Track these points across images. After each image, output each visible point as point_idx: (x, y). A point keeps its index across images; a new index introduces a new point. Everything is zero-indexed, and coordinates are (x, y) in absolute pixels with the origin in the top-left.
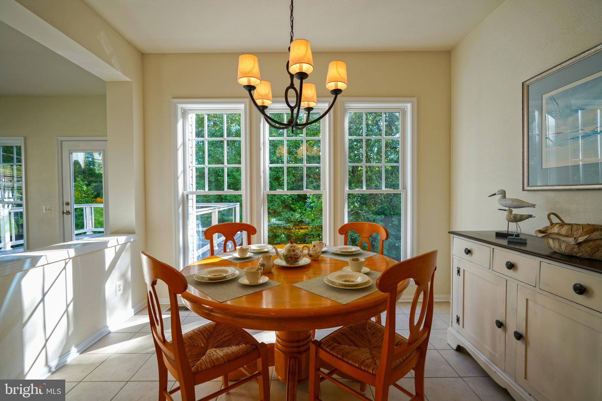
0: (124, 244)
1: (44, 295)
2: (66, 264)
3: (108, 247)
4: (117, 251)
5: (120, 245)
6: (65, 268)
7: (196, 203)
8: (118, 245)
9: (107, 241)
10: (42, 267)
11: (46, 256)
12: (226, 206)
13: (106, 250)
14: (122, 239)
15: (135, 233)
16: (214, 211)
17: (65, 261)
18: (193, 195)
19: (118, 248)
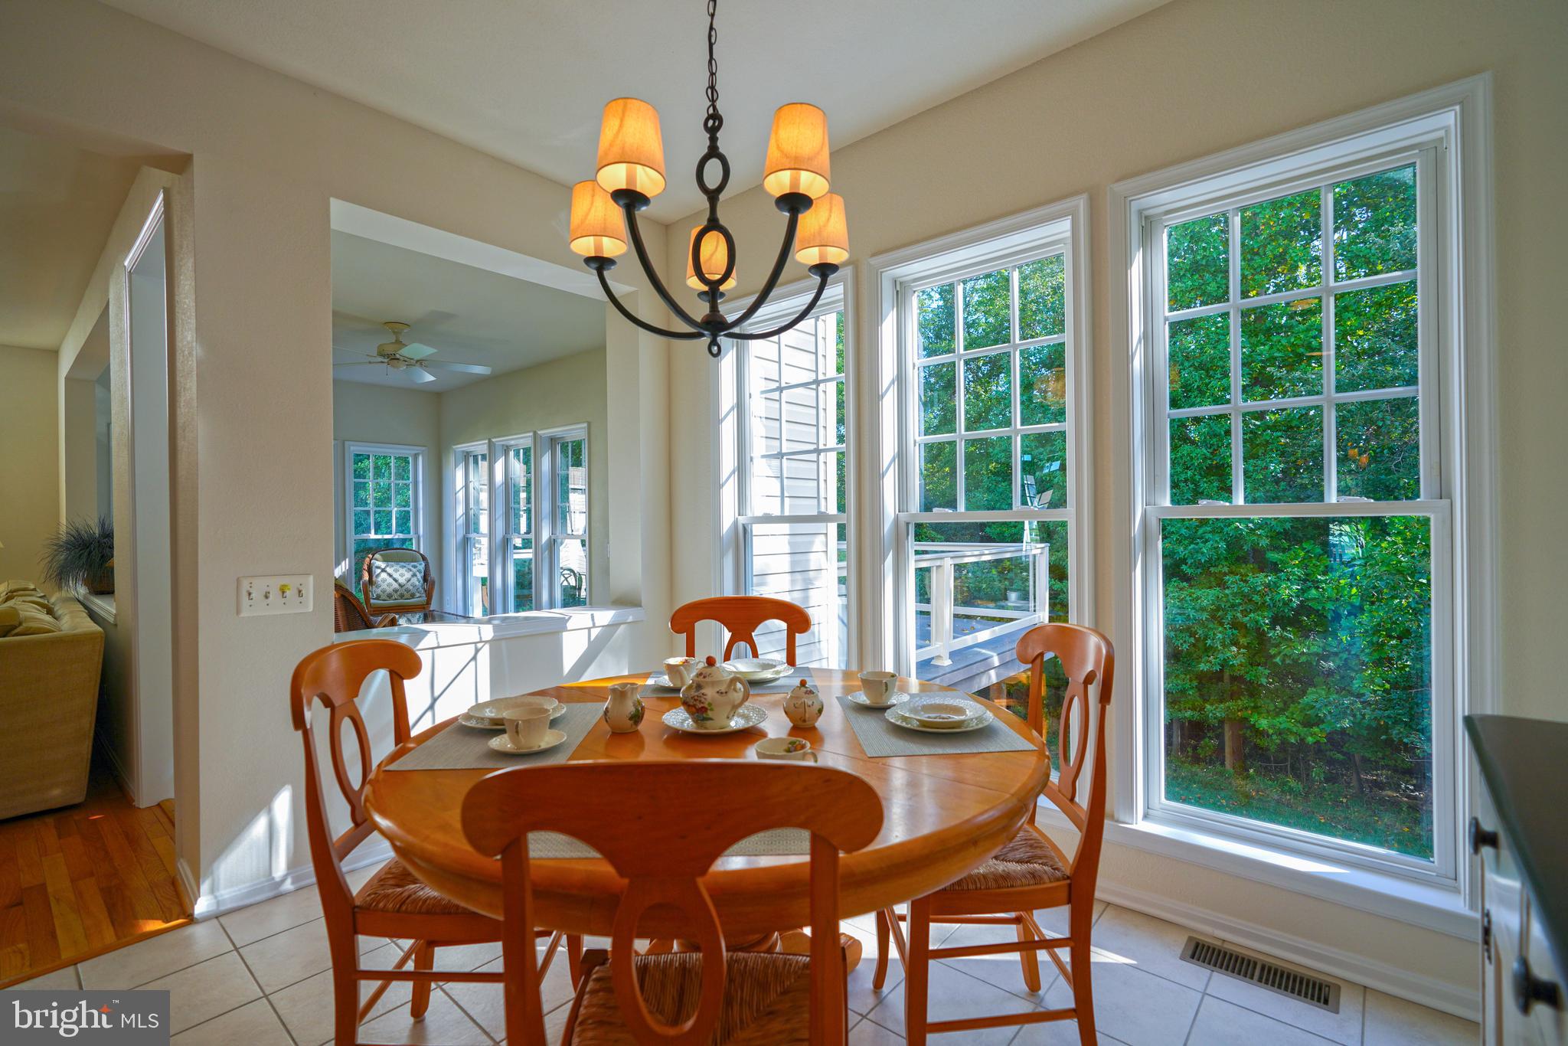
0: (608, 625)
1: (435, 700)
2: (477, 651)
3: (568, 629)
4: (592, 638)
5: (601, 628)
6: (474, 658)
7: (838, 540)
8: (594, 626)
9: (567, 617)
10: (431, 651)
11: (436, 632)
12: (987, 552)
13: (564, 633)
14: (605, 617)
15: (640, 606)
16: (938, 563)
17: (476, 646)
18: (829, 524)
19: (595, 632)
